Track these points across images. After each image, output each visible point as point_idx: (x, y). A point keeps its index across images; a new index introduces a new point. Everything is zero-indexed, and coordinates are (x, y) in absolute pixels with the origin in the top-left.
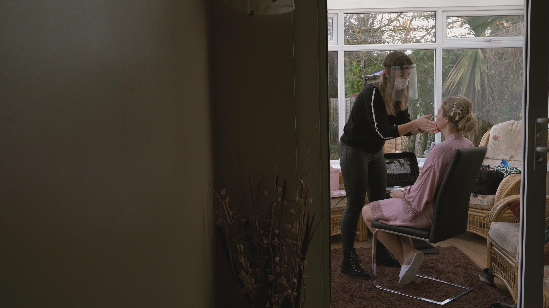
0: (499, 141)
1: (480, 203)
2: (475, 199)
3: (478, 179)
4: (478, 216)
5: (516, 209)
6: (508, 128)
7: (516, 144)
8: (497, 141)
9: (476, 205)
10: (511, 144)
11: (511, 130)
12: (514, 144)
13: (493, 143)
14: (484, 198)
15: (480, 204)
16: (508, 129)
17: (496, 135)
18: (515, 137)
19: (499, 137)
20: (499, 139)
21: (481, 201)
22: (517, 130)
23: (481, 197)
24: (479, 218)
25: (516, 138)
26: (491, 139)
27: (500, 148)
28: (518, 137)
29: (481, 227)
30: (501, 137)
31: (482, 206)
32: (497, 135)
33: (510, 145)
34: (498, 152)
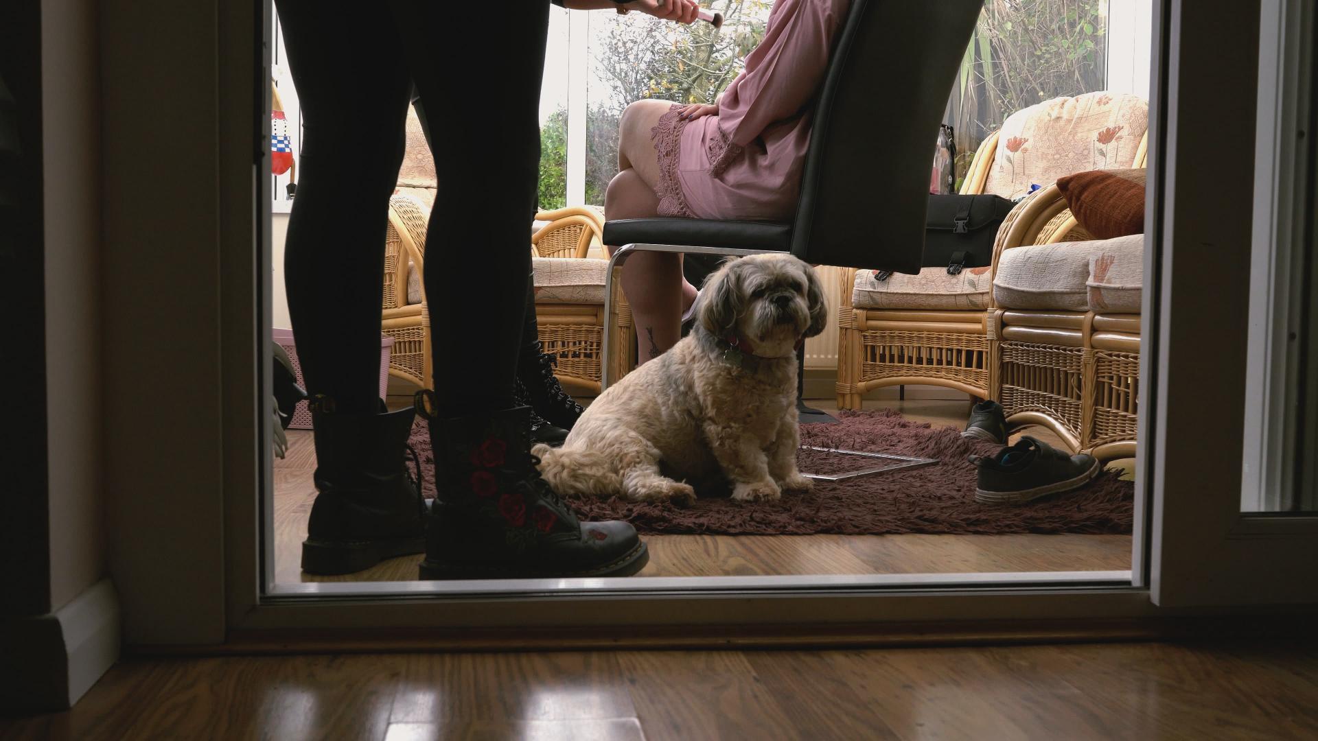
0: (1026, 150)
1: (968, 290)
2: (954, 280)
3: (962, 222)
4: (960, 332)
5: (1083, 197)
6: (1049, 115)
7: (1071, 155)
8: (1018, 154)
9: (955, 295)
10: (1057, 156)
11: (1058, 118)
12: (1067, 156)
13: (1009, 160)
14: (982, 273)
15: (968, 292)
16: (1051, 117)
17: (1015, 138)
18: (1070, 134)
19: (1026, 141)
20: (1026, 145)
21: (972, 284)
22: (1076, 116)
23: (971, 272)
24: (964, 336)
25: (1071, 138)
26: (1002, 152)
27: (1026, 172)
28: (1079, 135)
29: (969, 364)
30: (1031, 141)
31: (974, 299)
32: (1019, 136)
33: (1054, 159)
34: (1021, 183)
